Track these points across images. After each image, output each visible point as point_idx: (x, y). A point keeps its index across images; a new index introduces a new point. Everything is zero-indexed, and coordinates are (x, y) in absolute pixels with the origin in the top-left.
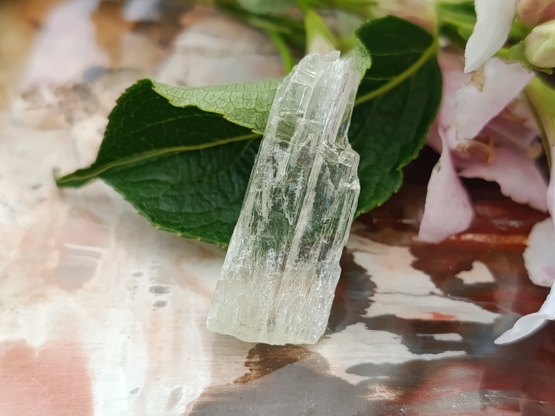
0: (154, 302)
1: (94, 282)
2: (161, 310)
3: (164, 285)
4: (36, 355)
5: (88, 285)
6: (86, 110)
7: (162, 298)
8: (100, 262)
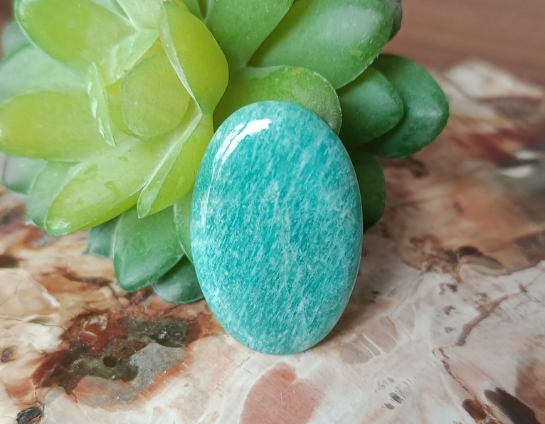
0: (386, 402)
1: (362, 366)
2: (387, 410)
3: (401, 397)
4: (294, 382)
5: (357, 366)
6: (444, 268)
7: (394, 403)
8: (375, 357)
